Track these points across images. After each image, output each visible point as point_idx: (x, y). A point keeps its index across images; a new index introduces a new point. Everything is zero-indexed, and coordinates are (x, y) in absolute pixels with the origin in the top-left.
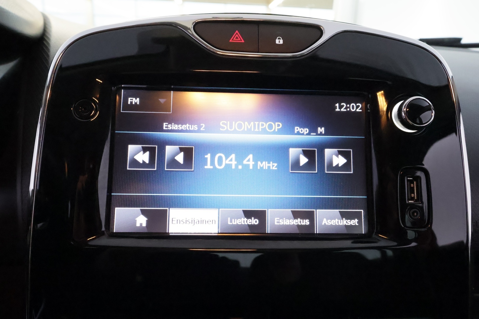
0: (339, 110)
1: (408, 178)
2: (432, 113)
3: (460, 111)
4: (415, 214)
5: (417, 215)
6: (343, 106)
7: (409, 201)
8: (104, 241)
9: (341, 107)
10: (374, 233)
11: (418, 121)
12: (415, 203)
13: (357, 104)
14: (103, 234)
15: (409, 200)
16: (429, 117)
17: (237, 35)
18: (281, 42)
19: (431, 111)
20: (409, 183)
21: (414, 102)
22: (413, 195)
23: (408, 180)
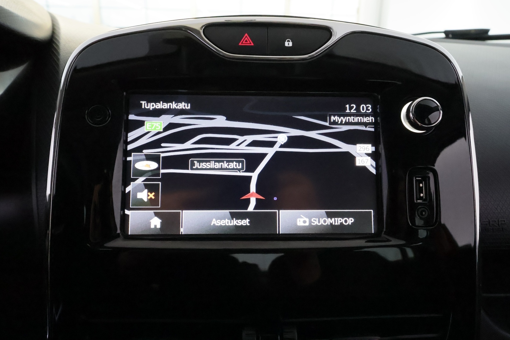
0: (349, 111)
1: (417, 178)
2: (440, 113)
3: (469, 110)
4: (424, 213)
5: (425, 213)
6: (353, 107)
7: (418, 201)
8: (119, 243)
9: (351, 108)
10: (383, 232)
11: (426, 122)
12: (424, 202)
13: (367, 105)
14: (118, 236)
15: (417, 199)
16: (437, 117)
17: (246, 38)
18: (291, 44)
19: (439, 111)
20: (417, 183)
21: (422, 103)
22: (422, 195)
23: (416, 180)
